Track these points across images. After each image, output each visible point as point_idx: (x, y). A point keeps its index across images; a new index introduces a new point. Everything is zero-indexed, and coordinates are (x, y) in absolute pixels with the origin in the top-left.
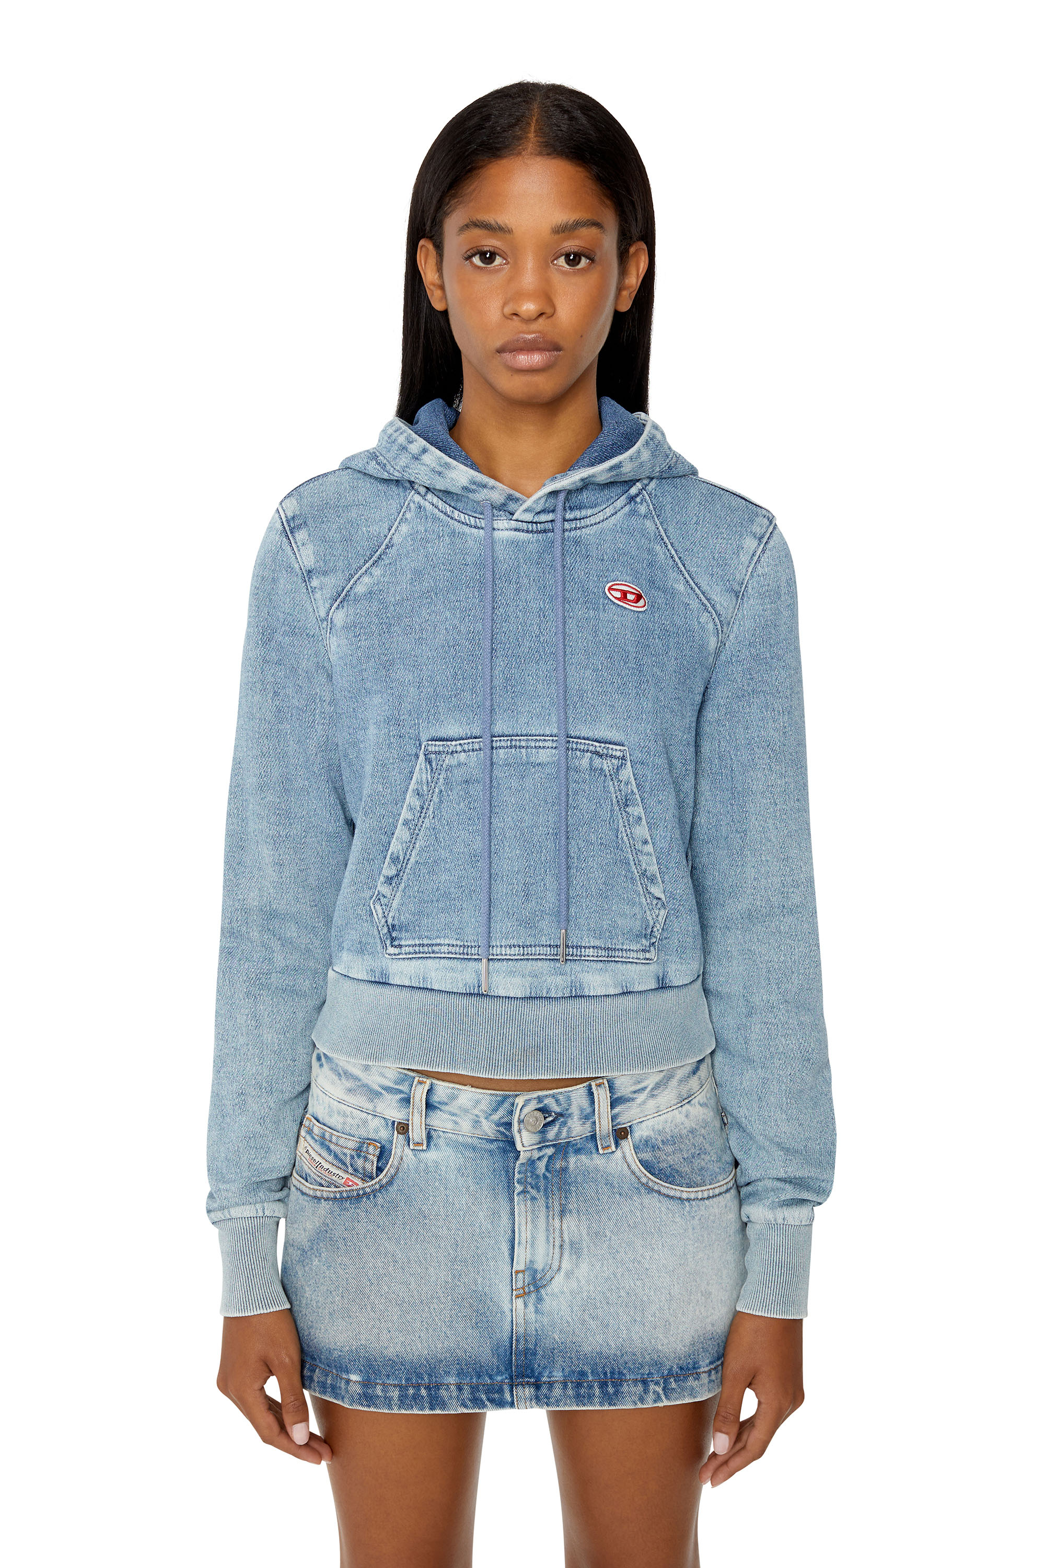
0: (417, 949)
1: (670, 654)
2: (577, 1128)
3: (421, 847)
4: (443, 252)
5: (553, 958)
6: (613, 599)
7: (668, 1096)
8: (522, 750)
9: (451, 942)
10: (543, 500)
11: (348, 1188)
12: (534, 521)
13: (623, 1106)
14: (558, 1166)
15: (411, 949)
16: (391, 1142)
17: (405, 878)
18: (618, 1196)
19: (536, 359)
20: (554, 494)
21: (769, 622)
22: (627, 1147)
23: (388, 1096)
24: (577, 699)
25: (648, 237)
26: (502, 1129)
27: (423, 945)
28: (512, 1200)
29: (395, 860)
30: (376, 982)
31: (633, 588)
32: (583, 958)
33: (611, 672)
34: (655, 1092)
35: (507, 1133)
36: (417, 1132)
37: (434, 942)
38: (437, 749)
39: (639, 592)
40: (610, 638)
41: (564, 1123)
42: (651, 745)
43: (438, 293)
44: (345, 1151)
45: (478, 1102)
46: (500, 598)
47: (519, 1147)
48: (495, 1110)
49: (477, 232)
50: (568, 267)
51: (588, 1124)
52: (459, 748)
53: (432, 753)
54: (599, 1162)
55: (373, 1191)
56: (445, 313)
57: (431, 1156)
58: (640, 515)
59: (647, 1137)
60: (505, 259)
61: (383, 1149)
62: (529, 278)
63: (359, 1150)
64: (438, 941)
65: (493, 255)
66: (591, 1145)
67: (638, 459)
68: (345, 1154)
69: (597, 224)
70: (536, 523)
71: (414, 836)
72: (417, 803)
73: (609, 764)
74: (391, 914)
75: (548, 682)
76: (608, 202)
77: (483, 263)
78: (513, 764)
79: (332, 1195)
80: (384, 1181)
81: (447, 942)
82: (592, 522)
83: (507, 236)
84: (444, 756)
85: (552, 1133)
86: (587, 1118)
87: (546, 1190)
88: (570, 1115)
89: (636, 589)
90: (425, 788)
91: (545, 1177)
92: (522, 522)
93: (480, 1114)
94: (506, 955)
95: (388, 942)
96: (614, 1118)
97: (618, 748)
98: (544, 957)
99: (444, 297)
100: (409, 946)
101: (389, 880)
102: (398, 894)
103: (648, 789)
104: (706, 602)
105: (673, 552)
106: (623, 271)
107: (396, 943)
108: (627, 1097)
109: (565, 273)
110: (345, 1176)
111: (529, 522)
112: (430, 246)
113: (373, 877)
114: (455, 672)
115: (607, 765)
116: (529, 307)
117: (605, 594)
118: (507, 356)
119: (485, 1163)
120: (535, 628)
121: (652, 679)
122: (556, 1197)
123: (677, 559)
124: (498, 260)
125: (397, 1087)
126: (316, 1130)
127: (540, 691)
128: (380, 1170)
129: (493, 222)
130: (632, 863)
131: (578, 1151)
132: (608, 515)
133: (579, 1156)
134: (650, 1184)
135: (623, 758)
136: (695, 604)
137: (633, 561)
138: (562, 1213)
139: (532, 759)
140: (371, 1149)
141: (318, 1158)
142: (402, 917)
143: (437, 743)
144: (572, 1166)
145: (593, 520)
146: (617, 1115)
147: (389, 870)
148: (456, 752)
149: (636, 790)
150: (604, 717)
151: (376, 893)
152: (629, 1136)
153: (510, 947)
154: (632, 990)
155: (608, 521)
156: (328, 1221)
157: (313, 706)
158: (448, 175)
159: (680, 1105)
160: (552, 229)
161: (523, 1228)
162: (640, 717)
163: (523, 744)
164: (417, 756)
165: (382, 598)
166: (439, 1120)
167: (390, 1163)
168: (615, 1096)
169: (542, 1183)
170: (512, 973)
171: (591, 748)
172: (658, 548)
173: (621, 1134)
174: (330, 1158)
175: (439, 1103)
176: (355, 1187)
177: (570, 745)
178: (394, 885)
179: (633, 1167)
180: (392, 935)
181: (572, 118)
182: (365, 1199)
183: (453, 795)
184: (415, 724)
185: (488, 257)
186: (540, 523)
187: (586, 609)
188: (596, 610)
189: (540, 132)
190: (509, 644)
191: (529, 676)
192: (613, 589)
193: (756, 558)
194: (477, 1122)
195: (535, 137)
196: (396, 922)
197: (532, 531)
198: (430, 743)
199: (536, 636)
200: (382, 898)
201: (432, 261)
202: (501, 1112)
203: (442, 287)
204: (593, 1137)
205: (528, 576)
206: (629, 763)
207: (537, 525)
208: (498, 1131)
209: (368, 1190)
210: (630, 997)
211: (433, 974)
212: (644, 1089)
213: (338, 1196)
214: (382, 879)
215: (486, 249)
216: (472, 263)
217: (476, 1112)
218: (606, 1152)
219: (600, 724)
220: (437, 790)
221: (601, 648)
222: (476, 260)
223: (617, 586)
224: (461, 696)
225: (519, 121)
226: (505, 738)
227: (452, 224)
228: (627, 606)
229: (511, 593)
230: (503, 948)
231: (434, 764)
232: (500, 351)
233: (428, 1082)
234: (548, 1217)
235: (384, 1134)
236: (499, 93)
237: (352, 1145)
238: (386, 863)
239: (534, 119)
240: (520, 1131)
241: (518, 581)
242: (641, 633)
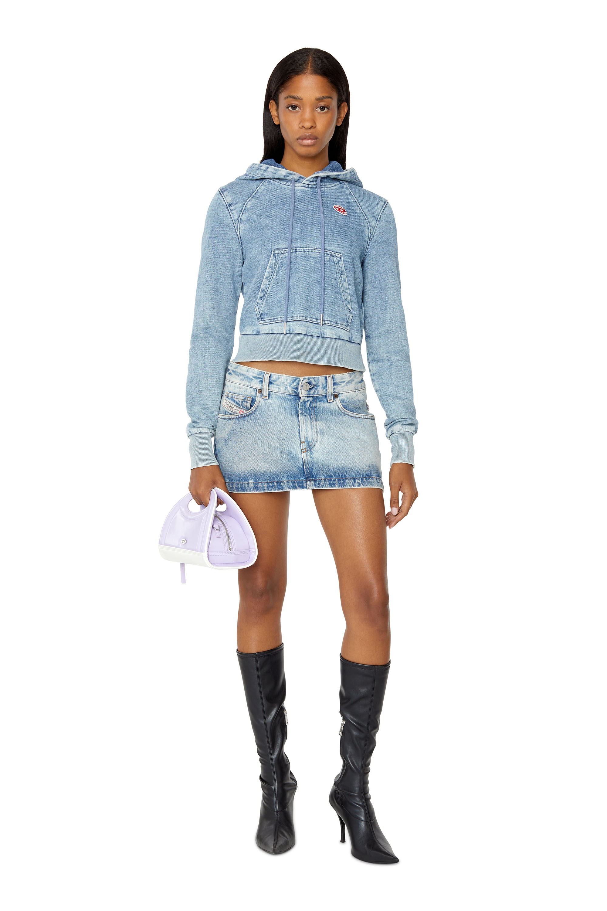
0: (270, 321)
1: (354, 230)
2: (320, 391)
3: (272, 286)
4: (278, 105)
5: (314, 322)
6: (336, 210)
7: (351, 386)
9: (281, 317)
10: (313, 178)
11: (241, 414)
13: (336, 386)
14: (314, 406)
15: (268, 321)
16: (256, 397)
17: (266, 296)
18: (334, 417)
19: (310, 142)
20: (317, 177)
21: (387, 231)
22: (337, 400)
23: (255, 380)
25: (347, 100)
26: (295, 390)
27: (272, 319)
28: (298, 417)
29: (263, 291)
30: (256, 334)
31: (342, 208)
32: (325, 324)
33: (336, 231)
34: (348, 384)
35: (297, 392)
36: (265, 392)
37: (276, 318)
38: (278, 252)
39: (344, 209)
40: (335, 221)
41: (316, 389)
42: (349, 256)
43: (276, 119)
44: (240, 400)
45: (287, 380)
46: (299, 206)
47: (300, 396)
48: (293, 383)
49: (290, 99)
50: (320, 111)
51: (325, 390)
53: (276, 253)
54: (328, 405)
55: (249, 414)
56: (279, 126)
57: (270, 401)
58: (344, 188)
59: (344, 399)
60: (300, 108)
61: (253, 399)
62: (308, 114)
63: (244, 400)
64: (277, 317)
65: (296, 107)
66: (325, 399)
67: (345, 175)
68: (239, 401)
69: (330, 98)
70: (310, 185)
71: (269, 282)
72: (271, 271)
74: (261, 310)
75: (316, 232)
76: (334, 90)
77: (293, 109)
78: (304, 257)
79: (235, 417)
80: (253, 410)
81: (280, 317)
83: (301, 100)
84: (279, 255)
85: (312, 392)
86: (324, 388)
87: (309, 414)
88: (318, 386)
90: (273, 265)
91: (309, 409)
92: (305, 184)
93: (288, 384)
94: (299, 319)
95: (260, 320)
96: (334, 389)
97: (339, 254)
98: (312, 322)
99: (279, 120)
100: (267, 320)
101: (261, 298)
102: (264, 302)
103: (348, 270)
104: (366, 217)
105: (356, 200)
106: (339, 113)
107: (263, 320)
108: (338, 383)
109: (319, 113)
110: (240, 410)
111: (307, 185)
112: (274, 103)
113: (256, 298)
115: (335, 260)
116: (308, 124)
117: (333, 208)
118: (300, 141)
119: (288, 404)
120: (311, 215)
121: (349, 235)
122: (313, 416)
123: (357, 202)
124: (297, 109)
125: (258, 376)
126: (230, 396)
127: (313, 234)
128: (251, 406)
129: (296, 96)
130: (342, 295)
131: (321, 401)
132: (333, 186)
133: (321, 403)
134: (345, 412)
135: (341, 258)
136: (362, 217)
137: (342, 200)
138: (316, 421)
139: (310, 255)
140: (249, 399)
141: (230, 405)
142: (265, 311)
143: (278, 250)
144: (318, 406)
145: (328, 187)
146: (335, 388)
147: (261, 295)
148: (284, 253)
149: (344, 270)
150: (334, 244)
151: (257, 303)
152: (338, 398)
153: (301, 316)
154: (341, 338)
156: (234, 426)
157: (230, 252)
158: (280, 80)
159: (355, 391)
160: (315, 99)
161: (303, 425)
162: (346, 246)
163: (307, 250)
164: (270, 256)
166: (273, 388)
167: (255, 403)
168: (334, 382)
169: (308, 411)
170: (301, 325)
171: (330, 253)
172: (351, 198)
173: (336, 396)
174: (235, 404)
175: (273, 381)
176: (243, 413)
178: (262, 299)
179: (340, 407)
180: (261, 317)
181: (322, 62)
182: (247, 417)
183: (283, 268)
184: (270, 245)
185: (294, 107)
186: (311, 185)
187: (327, 211)
188: (331, 212)
189: (311, 66)
190: (302, 220)
191: (309, 230)
192: (336, 207)
193: (383, 208)
194: (286, 388)
195: (311, 68)
196: (263, 312)
197: (308, 188)
198: (275, 250)
199: (311, 218)
200: (258, 305)
201: (275, 107)
202: (295, 383)
203: (278, 117)
204: (326, 396)
205: (308, 201)
206: (342, 260)
208: (294, 391)
209: (248, 414)
210: (341, 341)
211: (275, 328)
212: (344, 382)
213: (237, 417)
214: (258, 298)
215: (294, 105)
216: (289, 109)
217: (286, 383)
218: (330, 402)
219: (333, 246)
220: (278, 266)
221: (333, 223)
222: (290, 108)
224: (286, 235)
225: (305, 62)
226: (301, 248)
227: (282, 96)
228: (340, 213)
230: (299, 317)
231: (277, 257)
232: (298, 139)
233: (270, 373)
234: (311, 421)
235: (253, 394)
236: (297, 52)
237: (242, 398)
238: (260, 292)
239: (310, 62)
240: (301, 389)
241: (304, 202)
242: (344, 221)
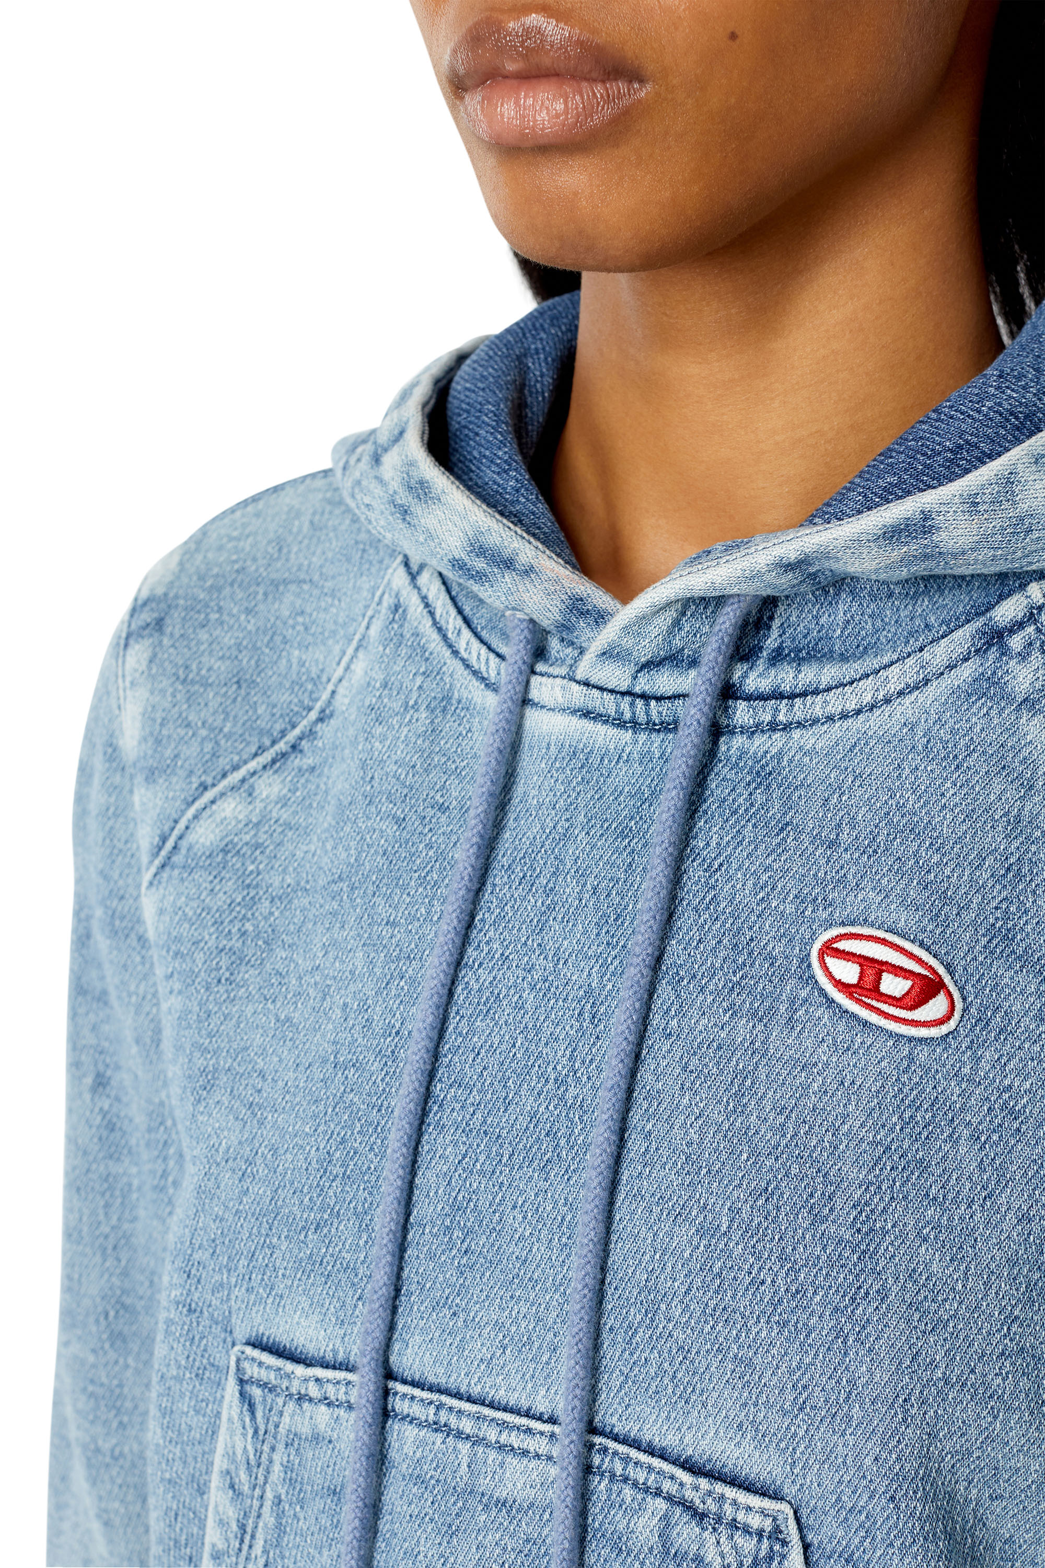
1: (1003, 1199)
6: (831, 989)
8: (460, 1445)
10: (664, 621)
12: (637, 690)
24: (639, 1317)
31: (911, 956)
33: (759, 1247)
38: (265, 1374)
39: (934, 971)
40: (783, 1125)
42: (879, 1507)
46: (491, 933)
52: (314, 1391)
53: (254, 1381)
58: (1010, 699)
67: (1006, 505)
73: (726, 1548)
75: (564, 1240)
78: (433, 1482)
82: (830, 709)
84: (280, 1401)
89: (920, 961)
90: (244, 1475)
111: (623, 694)
114: (328, 1153)
117: (809, 966)
120: (560, 1053)
121: (904, 1288)
127: (538, 1266)
132: (893, 687)
135: (777, 1536)
137: (936, 858)
143: (267, 1357)
145: (834, 703)
148: (310, 1399)
150: (715, 1395)
155: (888, 709)
162: (841, 1414)
163: (468, 1426)
165: (252, 872)
177: (607, 1460)
187: (725, 1011)
188: (761, 1020)
190: (479, 1092)
191: (514, 1207)
192: (837, 950)
197: (631, 723)
198: (251, 1351)
199: (556, 1080)
206: (796, 1554)
207: (648, 705)
219: (704, 1413)
220: (269, 1492)
221: (745, 1156)
223: (851, 942)
224: (330, 1231)
228: (874, 1018)
229: (524, 922)
231: (258, 1416)
241: (551, 885)
242: (907, 1115)
